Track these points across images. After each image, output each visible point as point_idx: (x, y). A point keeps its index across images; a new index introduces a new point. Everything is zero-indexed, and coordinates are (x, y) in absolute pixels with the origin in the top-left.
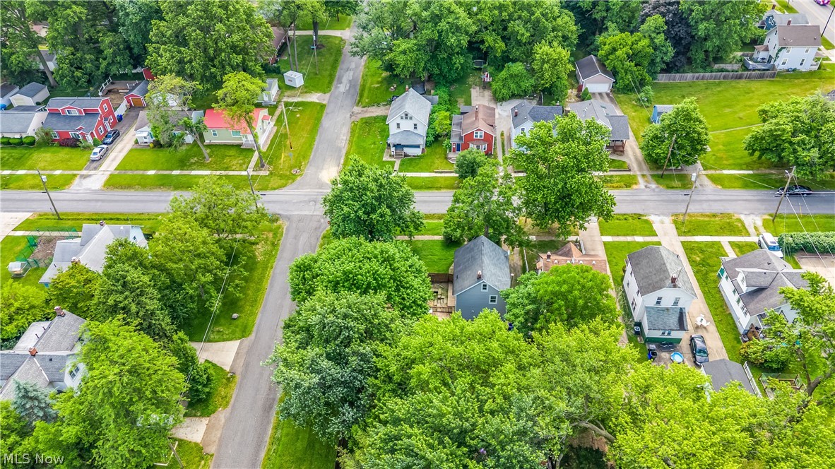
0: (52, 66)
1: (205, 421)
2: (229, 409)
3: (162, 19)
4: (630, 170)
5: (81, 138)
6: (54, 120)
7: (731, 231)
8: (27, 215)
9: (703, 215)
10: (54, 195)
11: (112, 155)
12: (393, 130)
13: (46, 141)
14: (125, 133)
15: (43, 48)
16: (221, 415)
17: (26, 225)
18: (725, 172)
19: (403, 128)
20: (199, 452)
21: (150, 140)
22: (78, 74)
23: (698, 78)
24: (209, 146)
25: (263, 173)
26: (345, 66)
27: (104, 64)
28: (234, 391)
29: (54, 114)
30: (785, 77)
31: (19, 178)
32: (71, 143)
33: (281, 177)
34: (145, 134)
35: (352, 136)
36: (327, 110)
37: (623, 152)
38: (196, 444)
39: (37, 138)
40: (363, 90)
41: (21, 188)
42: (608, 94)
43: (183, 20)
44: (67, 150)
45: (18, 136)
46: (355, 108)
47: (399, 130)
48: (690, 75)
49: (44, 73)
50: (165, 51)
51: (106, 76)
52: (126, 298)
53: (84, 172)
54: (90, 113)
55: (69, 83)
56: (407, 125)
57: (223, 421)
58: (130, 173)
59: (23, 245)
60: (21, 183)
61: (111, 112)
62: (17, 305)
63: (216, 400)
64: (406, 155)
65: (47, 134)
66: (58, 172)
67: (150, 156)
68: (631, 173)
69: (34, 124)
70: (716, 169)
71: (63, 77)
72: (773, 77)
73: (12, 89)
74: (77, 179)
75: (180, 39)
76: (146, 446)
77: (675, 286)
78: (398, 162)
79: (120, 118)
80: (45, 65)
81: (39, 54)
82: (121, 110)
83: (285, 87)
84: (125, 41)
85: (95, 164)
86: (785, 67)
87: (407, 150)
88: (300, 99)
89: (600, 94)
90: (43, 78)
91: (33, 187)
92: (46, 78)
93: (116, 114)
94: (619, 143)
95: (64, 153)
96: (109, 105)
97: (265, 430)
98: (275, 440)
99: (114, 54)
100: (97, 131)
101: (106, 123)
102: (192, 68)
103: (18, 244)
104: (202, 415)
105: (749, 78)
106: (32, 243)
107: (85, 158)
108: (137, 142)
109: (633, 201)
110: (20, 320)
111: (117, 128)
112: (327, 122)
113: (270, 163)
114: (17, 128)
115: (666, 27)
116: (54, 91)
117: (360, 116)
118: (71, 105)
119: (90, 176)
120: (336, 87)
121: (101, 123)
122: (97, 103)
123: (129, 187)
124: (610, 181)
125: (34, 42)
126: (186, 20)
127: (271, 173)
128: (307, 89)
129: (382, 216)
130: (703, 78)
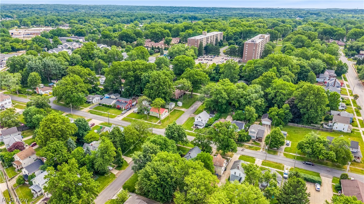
0: (123, 90)
1: (118, 171)
2: (124, 170)
3: (149, 83)
4: (260, 146)
5: (122, 108)
6: (118, 102)
7: (278, 168)
8: (103, 122)
9: (273, 162)
10: (110, 119)
11: (127, 113)
12: (196, 120)
13: (114, 107)
14: (132, 109)
15: (122, 85)
16: (122, 171)
17: (102, 124)
18: (290, 153)
19: (198, 120)
20: (114, 176)
21: (137, 111)
22: (127, 93)
23: (303, 127)
24: (150, 116)
25: (159, 124)
26: (196, 103)
27: (134, 91)
28: (127, 167)
29: (118, 101)
30: (336, 133)
31: (105, 114)
32: (119, 109)
33: (163, 126)
34: (136, 110)
35: (187, 121)
36: (184, 113)
37: (262, 141)
38: (114, 174)
39: (112, 106)
40: (197, 110)
41: (104, 116)
42: (269, 125)
43: (153, 84)
44: (118, 110)
45: (108, 105)
46: (192, 114)
47: (197, 121)
48: (300, 125)
49: (121, 91)
50: (147, 91)
51: (134, 95)
52: (112, 136)
53: (119, 116)
54: (126, 103)
55: (125, 95)
56: (200, 120)
57: (122, 172)
58: (129, 118)
59: (99, 127)
60: (104, 115)
61: (131, 103)
62: (93, 136)
63: (122, 168)
64: (198, 128)
65: (115, 105)
66: (113, 114)
67: (135, 115)
68: (260, 147)
69: (113, 102)
70: (288, 152)
71: (124, 93)
72: (331, 132)
73: (112, 94)
74: (117, 117)
75: (152, 88)
76: (104, 164)
77: (238, 169)
78: (195, 129)
79: (133, 105)
80: (122, 90)
81: (121, 86)
82: (134, 103)
83: (176, 105)
84: (141, 87)
85: (122, 114)
86: (337, 129)
87: (198, 126)
88: (179, 109)
89: (267, 125)
90: (120, 93)
91: (107, 117)
92: (121, 93)
93: (132, 104)
94: (261, 138)
95: (117, 111)
96: (131, 101)
97: (129, 177)
98: (131, 179)
99: (138, 89)
100: (126, 107)
101: (129, 106)
102: (152, 95)
103: (98, 127)
104: (118, 170)
105: (322, 130)
106: (101, 128)
107: (121, 112)
108: (134, 111)
109: (254, 154)
110: (92, 140)
111: (131, 107)
112: (182, 116)
113: (162, 123)
114: (109, 103)
115: (290, 108)
116: (121, 96)
117: (192, 116)
118: (123, 100)
119: (120, 117)
120: (190, 108)
121: (128, 105)
122: (128, 100)
123: (127, 121)
124: (252, 148)
125: (121, 83)
126: (154, 85)
127: (161, 125)
128: (182, 107)
129: (175, 136)
130: (305, 127)
